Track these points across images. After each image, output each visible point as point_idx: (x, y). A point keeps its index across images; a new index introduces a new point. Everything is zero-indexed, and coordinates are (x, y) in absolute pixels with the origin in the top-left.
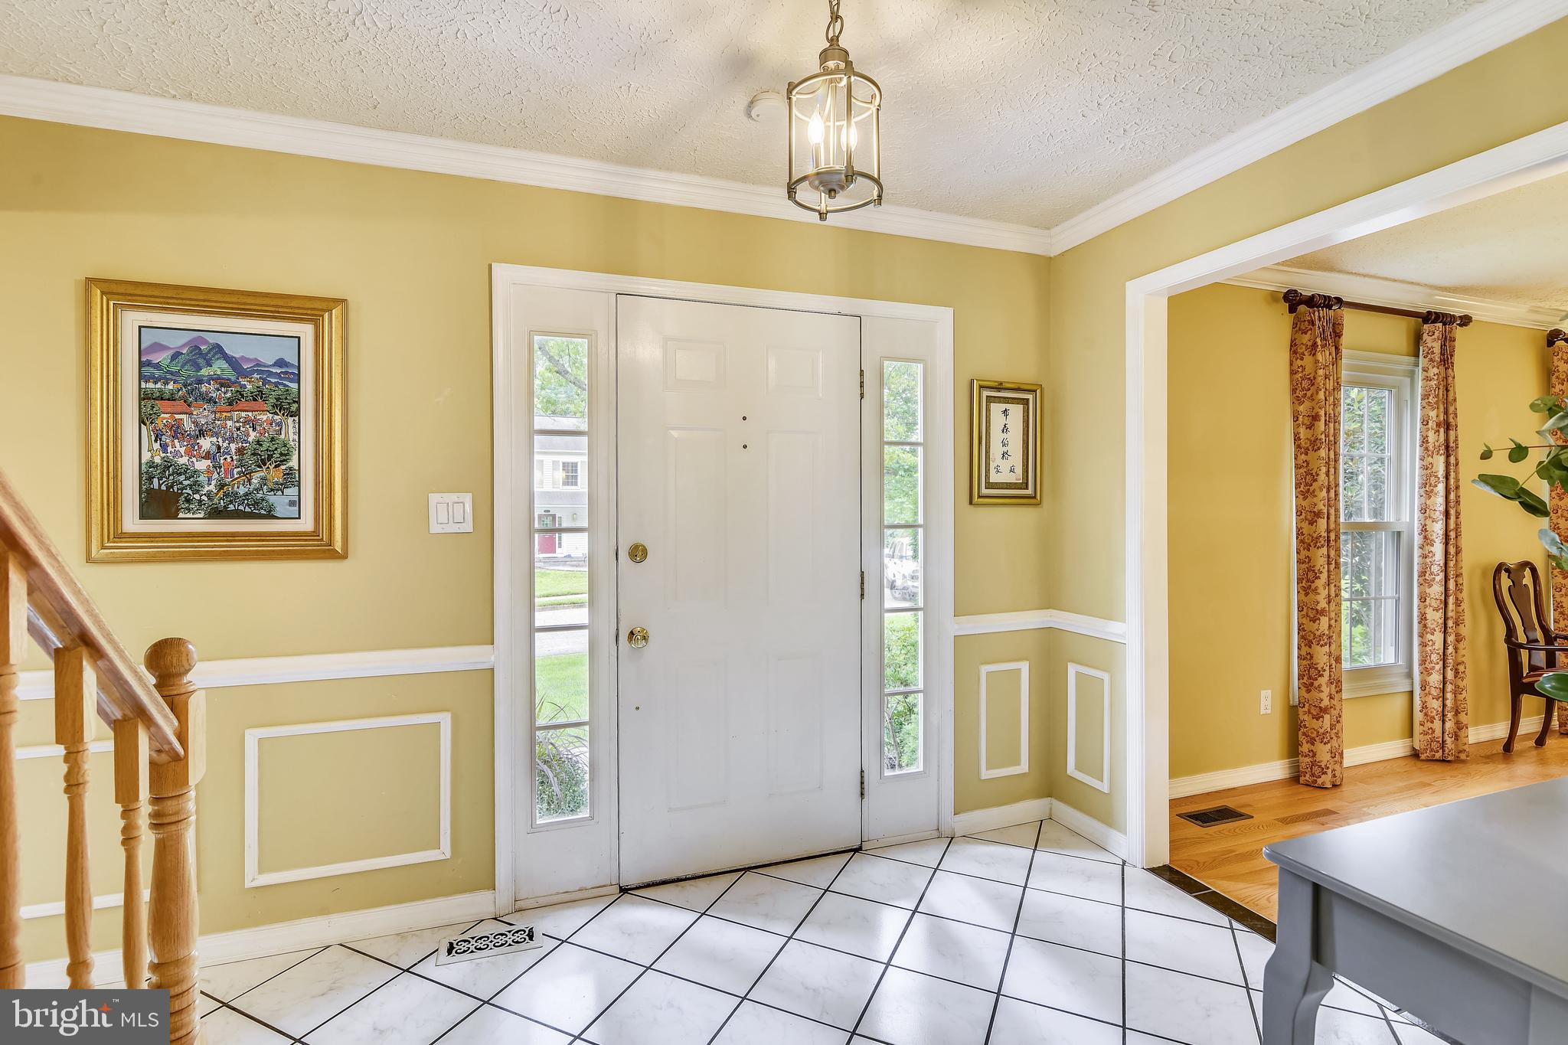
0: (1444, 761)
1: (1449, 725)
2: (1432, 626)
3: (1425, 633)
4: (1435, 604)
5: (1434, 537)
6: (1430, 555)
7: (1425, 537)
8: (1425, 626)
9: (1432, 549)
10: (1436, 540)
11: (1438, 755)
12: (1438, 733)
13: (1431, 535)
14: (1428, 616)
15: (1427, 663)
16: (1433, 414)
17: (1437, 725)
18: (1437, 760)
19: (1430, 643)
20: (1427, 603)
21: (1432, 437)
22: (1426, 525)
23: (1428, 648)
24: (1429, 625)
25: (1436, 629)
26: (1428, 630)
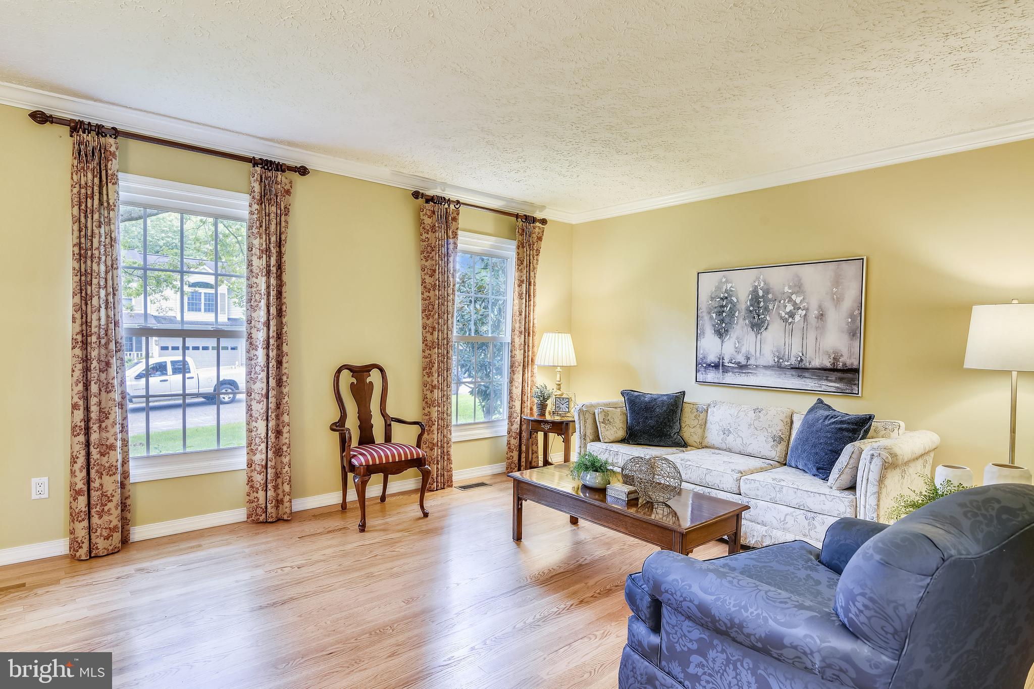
0: (266, 522)
1: (271, 493)
2: (256, 416)
3: (251, 421)
4: (258, 397)
5: (258, 343)
6: (255, 358)
7: (251, 343)
8: (251, 415)
9: (256, 353)
10: (259, 346)
11: (262, 518)
12: (262, 501)
13: (256, 342)
14: (253, 408)
15: (253, 445)
16: (256, 242)
17: (261, 494)
18: (261, 522)
19: (255, 429)
20: (252, 397)
21: (256, 262)
22: (251, 333)
23: (253, 434)
24: (254, 415)
25: (259, 418)
26: (253, 419)
